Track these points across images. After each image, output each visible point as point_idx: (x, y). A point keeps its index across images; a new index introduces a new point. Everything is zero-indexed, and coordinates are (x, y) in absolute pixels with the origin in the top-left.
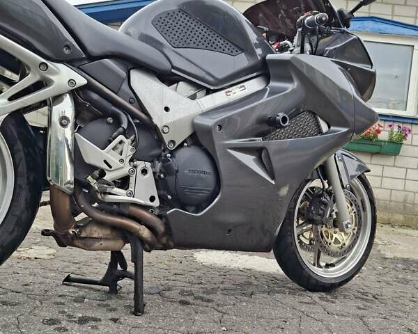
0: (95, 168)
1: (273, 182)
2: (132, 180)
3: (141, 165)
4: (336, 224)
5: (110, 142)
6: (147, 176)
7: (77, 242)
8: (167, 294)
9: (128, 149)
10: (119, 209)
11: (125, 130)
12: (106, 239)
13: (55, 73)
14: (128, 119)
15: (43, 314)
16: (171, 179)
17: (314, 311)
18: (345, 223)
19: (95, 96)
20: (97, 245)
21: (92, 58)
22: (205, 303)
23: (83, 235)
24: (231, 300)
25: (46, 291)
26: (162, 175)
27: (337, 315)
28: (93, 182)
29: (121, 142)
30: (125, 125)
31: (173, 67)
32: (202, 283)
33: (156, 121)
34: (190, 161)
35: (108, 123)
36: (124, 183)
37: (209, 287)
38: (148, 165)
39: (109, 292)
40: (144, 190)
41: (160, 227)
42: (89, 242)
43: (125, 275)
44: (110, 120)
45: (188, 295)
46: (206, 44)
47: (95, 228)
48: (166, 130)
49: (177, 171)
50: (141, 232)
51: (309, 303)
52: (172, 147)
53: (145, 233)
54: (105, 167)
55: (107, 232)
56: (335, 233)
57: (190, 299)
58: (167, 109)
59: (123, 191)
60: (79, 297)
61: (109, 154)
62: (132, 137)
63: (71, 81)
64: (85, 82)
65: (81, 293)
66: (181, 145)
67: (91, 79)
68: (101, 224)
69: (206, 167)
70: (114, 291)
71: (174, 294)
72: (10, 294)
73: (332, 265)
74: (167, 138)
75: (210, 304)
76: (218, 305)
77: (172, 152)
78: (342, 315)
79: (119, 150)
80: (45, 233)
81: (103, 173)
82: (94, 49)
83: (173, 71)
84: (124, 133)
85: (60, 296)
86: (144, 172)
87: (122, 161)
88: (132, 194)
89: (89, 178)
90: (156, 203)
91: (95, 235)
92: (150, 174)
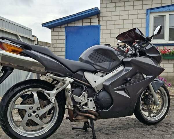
0: (78, 102)
1: (129, 97)
2: (88, 103)
3: (90, 98)
4: (155, 103)
5: (81, 94)
7: (76, 121)
8: (102, 131)
9: (86, 95)
10: (87, 112)
11: (85, 90)
12: (83, 119)
13: (66, 81)
14: (85, 87)
16: (98, 102)
17: (147, 134)
18: (157, 103)
19: (76, 83)
20: (81, 121)
21: (74, 73)
22: (113, 134)
23: (77, 118)
24: (121, 132)
25: (68, 133)
26: (96, 101)
27: (154, 135)
28: (78, 106)
29: (84, 94)
30: (84, 89)
31: (96, 69)
32: (112, 125)
33: (92, 86)
34: (103, 95)
35: (80, 88)
36: (86, 105)
37: (115, 126)
38: (92, 98)
40: (92, 107)
41: (97, 115)
43: (89, 127)
44: (80, 87)
45: (108, 131)
46: (104, 61)
47: (80, 117)
48: (96, 88)
49: (100, 99)
51: (146, 131)
52: (98, 92)
53: (93, 117)
54: (81, 101)
55: (83, 117)
56: (155, 106)
58: (95, 82)
59: (86, 107)
60: (77, 134)
61: (82, 98)
62: (87, 92)
64: (73, 80)
65: (78, 133)
66: (100, 91)
67: (75, 79)
68: (81, 115)
70: (86, 131)
72: (59, 135)
73: (155, 116)
74: (96, 90)
75: (115, 134)
76: (117, 134)
77: (98, 93)
78: (156, 135)
79: (84, 96)
80: (67, 118)
81: (80, 103)
82: (74, 70)
85: (72, 134)
86: (91, 101)
87: (85, 99)
88: (88, 108)
89: (77, 105)
90: (95, 109)
91: (80, 119)
92: (93, 101)
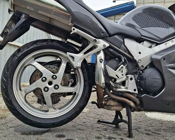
0: (113, 78)
2: (127, 82)
3: (130, 76)
5: (118, 68)
6: (132, 81)
7: (105, 107)
8: (139, 130)
9: (125, 70)
10: (122, 94)
11: (123, 63)
12: (116, 106)
13: (99, 43)
14: (125, 59)
15: (95, 134)
16: (142, 82)
20: (113, 108)
21: (110, 36)
22: (157, 135)
23: (108, 104)
24: (169, 134)
26: (139, 80)
28: (112, 83)
29: (122, 67)
30: (123, 61)
31: (142, 36)
32: (152, 126)
33: (135, 58)
34: (151, 74)
38: (133, 76)
39: (115, 128)
40: (131, 86)
41: (138, 102)
42: (109, 107)
43: (122, 121)
44: (117, 59)
45: (149, 131)
46: (155, 25)
47: (112, 102)
48: (140, 61)
49: (145, 79)
50: (131, 104)
52: (142, 69)
54: (116, 77)
55: (116, 103)
57: (150, 133)
58: (140, 53)
59: (123, 87)
61: (118, 73)
62: (126, 65)
63: (104, 46)
65: (105, 127)
66: (146, 68)
67: (110, 44)
68: (114, 100)
69: (158, 76)
70: (117, 127)
71: (143, 130)
74: (140, 65)
75: (160, 136)
76: (163, 136)
79: (121, 71)
80: (93, 103)
81: (115, 80)
82: (111, 32)
83: (142, 37)
84: (123, 64)
85: (98, 128)
86: (131, 79)
87: (123, 75)
88: (127, 88)
90: (137, 92)
91: (112, 104)
92: (134, 80)
